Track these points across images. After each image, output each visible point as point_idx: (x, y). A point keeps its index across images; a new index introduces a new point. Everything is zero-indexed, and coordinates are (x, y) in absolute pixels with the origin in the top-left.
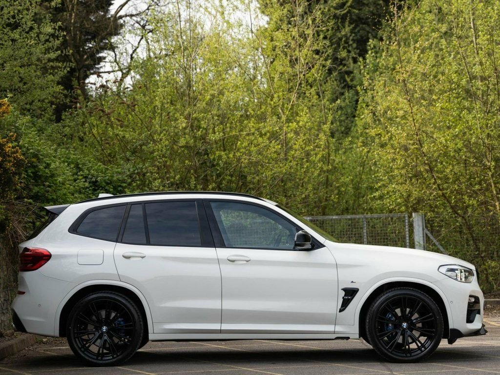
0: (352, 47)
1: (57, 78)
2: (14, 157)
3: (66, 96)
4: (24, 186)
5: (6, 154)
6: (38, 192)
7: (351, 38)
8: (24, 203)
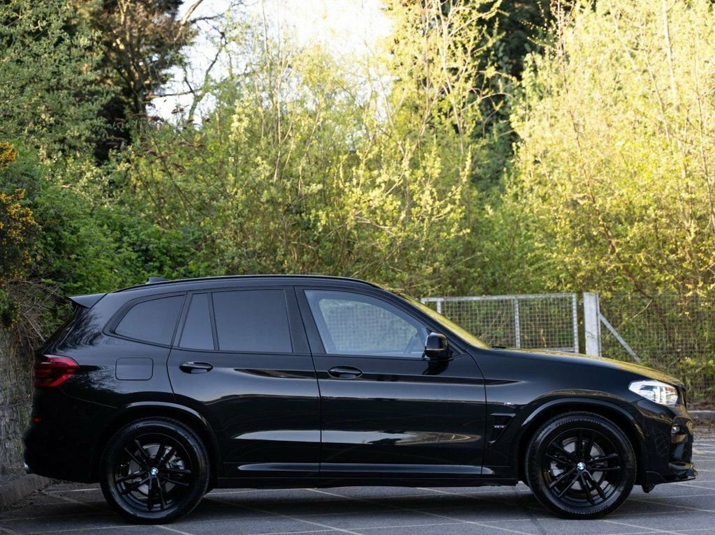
0: (503, 61)
1: (96, 106)
2: (23, 222)
3: (109, 131)
4: (41, 260)
5: (12, 219)
6: (61, 267)
7: (501, 49)
8: (40, 283)
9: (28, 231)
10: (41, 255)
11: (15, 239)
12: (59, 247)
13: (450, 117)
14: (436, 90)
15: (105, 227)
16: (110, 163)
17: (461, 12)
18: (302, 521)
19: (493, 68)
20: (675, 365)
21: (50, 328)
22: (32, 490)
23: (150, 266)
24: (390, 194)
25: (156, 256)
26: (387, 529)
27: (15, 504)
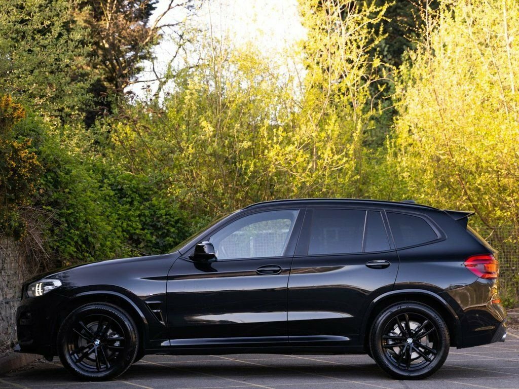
1: (87, 85)
2: (30, 163)
3: (96, 103)
4: (43, 192)
5: (22, 160)
6: (58, 198)
7: (386, 49)
8: (42, 209)
9: (33, 169)
10: (43, 189)
11: (23, 175)
12: (56, 183)
13: (347, 96)
14: (336, 76)
15: (91, 171)
16: (95, 127)
17: (355, 19)
18: (231, 380)
19: (379, 60)
20: (511, 279)
21: (49, 242)
22: (34, 359)
23: (124, 201)
24: (301, 149)
25: (129, 194)
26: (293, 385)
27: (20, 368)
